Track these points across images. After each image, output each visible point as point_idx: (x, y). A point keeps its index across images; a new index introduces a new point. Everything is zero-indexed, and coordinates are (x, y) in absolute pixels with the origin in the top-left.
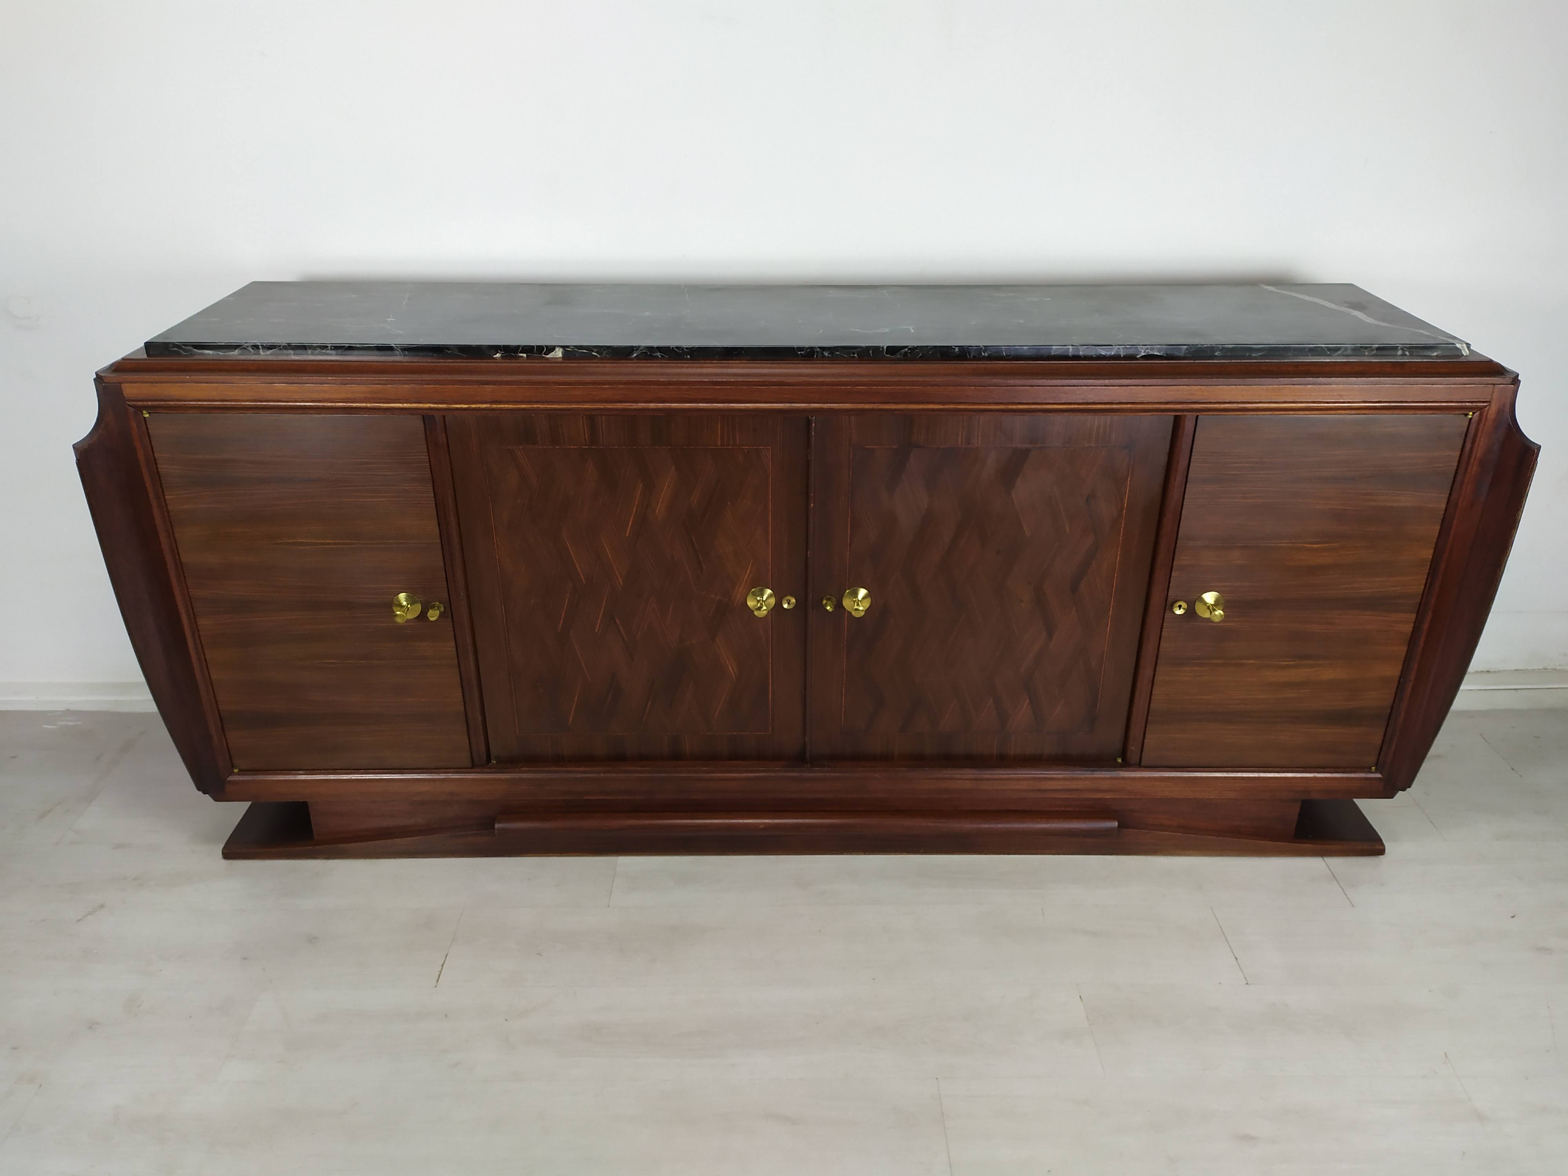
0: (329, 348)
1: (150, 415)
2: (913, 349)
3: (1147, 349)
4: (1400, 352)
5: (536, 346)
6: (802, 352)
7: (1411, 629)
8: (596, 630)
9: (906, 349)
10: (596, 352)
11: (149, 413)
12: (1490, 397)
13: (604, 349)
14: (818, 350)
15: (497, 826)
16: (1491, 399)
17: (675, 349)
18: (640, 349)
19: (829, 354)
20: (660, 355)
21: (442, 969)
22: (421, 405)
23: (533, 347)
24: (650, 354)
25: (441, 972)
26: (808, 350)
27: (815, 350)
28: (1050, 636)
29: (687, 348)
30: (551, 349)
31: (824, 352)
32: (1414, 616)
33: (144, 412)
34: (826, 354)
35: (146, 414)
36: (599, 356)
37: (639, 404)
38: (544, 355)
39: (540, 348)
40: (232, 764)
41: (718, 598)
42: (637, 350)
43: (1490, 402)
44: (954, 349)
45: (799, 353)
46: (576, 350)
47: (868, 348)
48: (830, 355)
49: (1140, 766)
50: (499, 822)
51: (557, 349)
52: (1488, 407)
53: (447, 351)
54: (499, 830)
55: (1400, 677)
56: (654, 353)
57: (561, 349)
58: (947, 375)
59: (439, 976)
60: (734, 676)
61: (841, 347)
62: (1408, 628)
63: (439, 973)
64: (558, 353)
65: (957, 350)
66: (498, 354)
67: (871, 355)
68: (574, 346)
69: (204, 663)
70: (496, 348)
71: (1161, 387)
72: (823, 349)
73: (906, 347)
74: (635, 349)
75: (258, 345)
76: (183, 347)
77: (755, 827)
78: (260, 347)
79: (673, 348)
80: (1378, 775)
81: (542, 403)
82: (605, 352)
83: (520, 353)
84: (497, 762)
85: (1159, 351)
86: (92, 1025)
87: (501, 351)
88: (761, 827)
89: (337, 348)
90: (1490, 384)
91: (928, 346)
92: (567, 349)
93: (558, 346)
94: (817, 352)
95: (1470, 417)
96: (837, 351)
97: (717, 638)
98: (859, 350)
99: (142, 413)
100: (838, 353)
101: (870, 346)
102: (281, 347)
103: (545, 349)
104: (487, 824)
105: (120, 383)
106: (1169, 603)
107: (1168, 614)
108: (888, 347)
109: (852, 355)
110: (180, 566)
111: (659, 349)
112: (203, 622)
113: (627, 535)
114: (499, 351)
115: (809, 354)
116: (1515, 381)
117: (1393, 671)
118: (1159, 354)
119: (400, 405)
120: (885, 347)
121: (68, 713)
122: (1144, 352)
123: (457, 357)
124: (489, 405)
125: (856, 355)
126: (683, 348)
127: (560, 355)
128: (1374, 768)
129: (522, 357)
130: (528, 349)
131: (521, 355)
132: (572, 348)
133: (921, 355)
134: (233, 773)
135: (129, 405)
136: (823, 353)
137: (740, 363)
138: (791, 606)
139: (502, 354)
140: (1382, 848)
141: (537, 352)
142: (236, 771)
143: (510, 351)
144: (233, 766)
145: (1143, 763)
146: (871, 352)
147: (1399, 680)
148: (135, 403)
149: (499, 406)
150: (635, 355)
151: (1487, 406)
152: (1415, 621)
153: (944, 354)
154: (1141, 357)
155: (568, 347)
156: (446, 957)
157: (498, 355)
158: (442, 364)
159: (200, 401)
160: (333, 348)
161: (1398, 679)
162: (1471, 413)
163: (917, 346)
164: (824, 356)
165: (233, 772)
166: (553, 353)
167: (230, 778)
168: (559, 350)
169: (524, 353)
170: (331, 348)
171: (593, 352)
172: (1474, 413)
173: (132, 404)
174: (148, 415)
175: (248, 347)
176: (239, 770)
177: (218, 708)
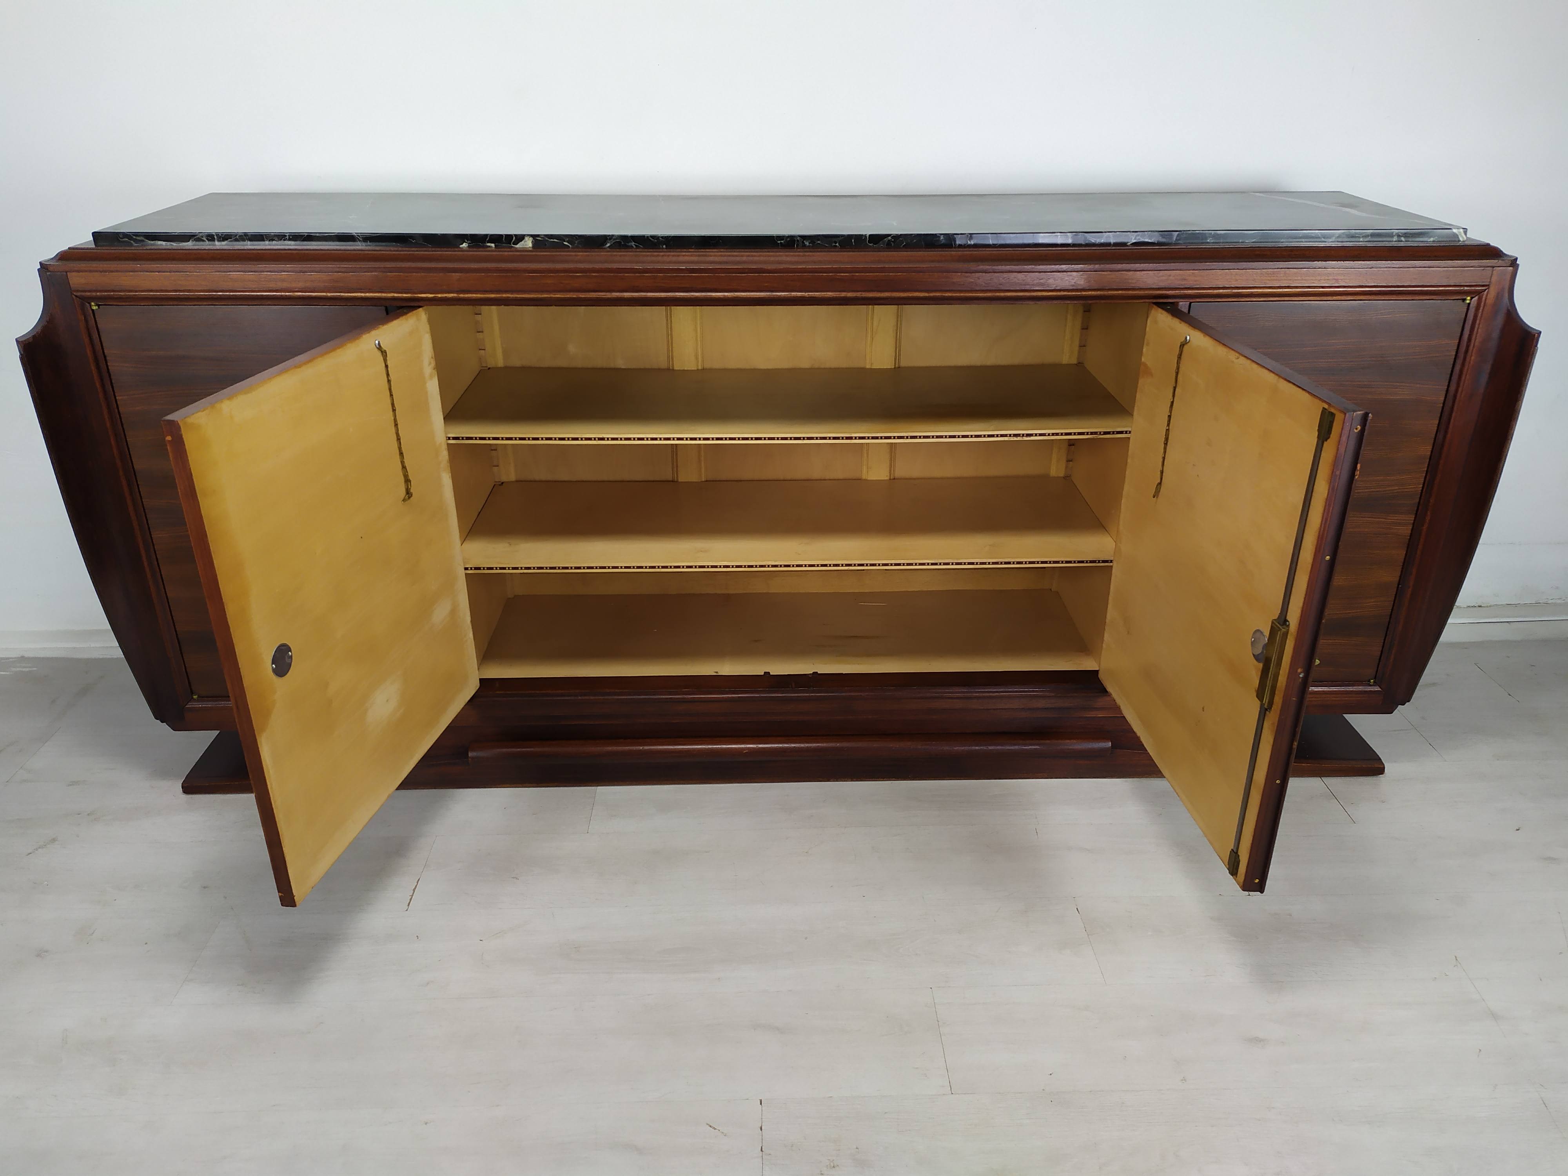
0: (287, 237)
1: (99, 308)
2: (897, 237)
3: (1138, 235)
4: (1395, 239)
5: (505, 235)
6: (782, 241)
7: (1409, 532)
9: (890, 238)
10: (567, 242)
11: (99, 306)
12: (1489, 280)
13: (576, 238)
14: (799, 238)
15: (470, 754)
16: (1490, 282)
17: (651, 239)
18: (614, 238)
19: (809, 243)
20: (635, 245)
21: (413, 893)
22: (384, 295)
23: (501, 236)
24: (624, 242)
25: (412, 896)
26: (789, 239)
27: (796, 239)
29: (662, 237)
30: (520, 238)
31: (805, 241)
32: (1412, 517)
33: (93, 304)
34: (807, 244)
35: (95, 306)
36: (570, 246)
37: (613, 294)
38: (513, 244)
39: (509, 237)
40: (191, 690)
42: (610, 239)
43: (1488, 285)
44: (939, 237)
45: (779, 242)
46: (547, 239)
47: (850, 237)
48: (811, 245)
50: (473, 751)
51: (526, 238)
52: (1487, 291)
53: (412, 240)
54: (472, 758)
55: (1399, 585)
56: (628, 243)
57: (531, 238)
58: (933, 261)
59: (411, 900)
61: (823, 236)
62: (1406, 531)
63: (410, 897)
64: (528, 243)
65: (942, 238)
67: (854, 244)
68: (544, 235)
70: (463, 237)
71: (1153, 272)
72: (804, 237)
73: (889, 235)
74: (608, 238)
75: (213, 235)
76: (134, 237)
77: (739, 752)
78: (215, 237)
79: (647, 237)
80: (1377, 689)
81: (512, 292)
82: (576, 242)
83: (488, 243)
85: (1150, 238)
86: (41, 953)
88: (745, 752)
89: (295, 237)
90: (1488, 267)
91: (912, 234)
92: (537, 238)
93: (528, 235)
94: (798, 240)
95: (1468, 302)
96: (819, 240)
98: (841, 238)
99: (91, 306)
100: (819, 242)
101: (852, 235)
102: (237, 237)
103: (514, 238)
104: (461, 753)
105: (66, 272)
108: (870, 235)
109: (834, 244)
110: (133, 474)
111: (634, 238)
112: (158, 535)
114: (466, 241)
115: (790, 243)
116: (1514, 263)
117: (1391, 576)
118: (1150, 241)
119: (363, 295)
120: (868, 235)
121: (23, 659)
122: (1135, 239)
123: (421, 246)
124: (455, 295)
125: (837, 244)
126: (659, 237)
127: (530, 245)
128: (1372, 681)
129: (489, 246)
130: (497, 239)
131: (489, 244)
132: (542, 237)
133: (905, 243)
134: (192, 700)
135: (76, 296)
136: (803, 242)
137: (718, 252)
139: (469, 243)
140: (1382, 766)
141: (506, 241)
142: (195, 697)
143: (477, 240)
144: (192, 693)
146: (853, 241)
147: (1398, 587)
148: (83, 294)
149: (466, 296)
150: (608, 245)
151: (1486, 289)
152: (1414, 523)
153: (928, 242)
154: (1131, 244)
155: (538, 236)
156: (418, 883)
157: (465, 245)
158: (406, 252)
159: (151, 291)
160: (291, 237)
161: (1396, 585)
162: (1469, 298)
163: (901, 235)
164: (804, 246)
165: (192, 698)
166: (523, 242)
167: (189, 705)
168: (529, 239)
169: (492, 243)
170: (289, 238)
171: (565, 241)
172: (1472, 298)
173: (79, 294)
174: (97, 307)
175: (202, 237)
176: (199, 696)
177: (175, 628)
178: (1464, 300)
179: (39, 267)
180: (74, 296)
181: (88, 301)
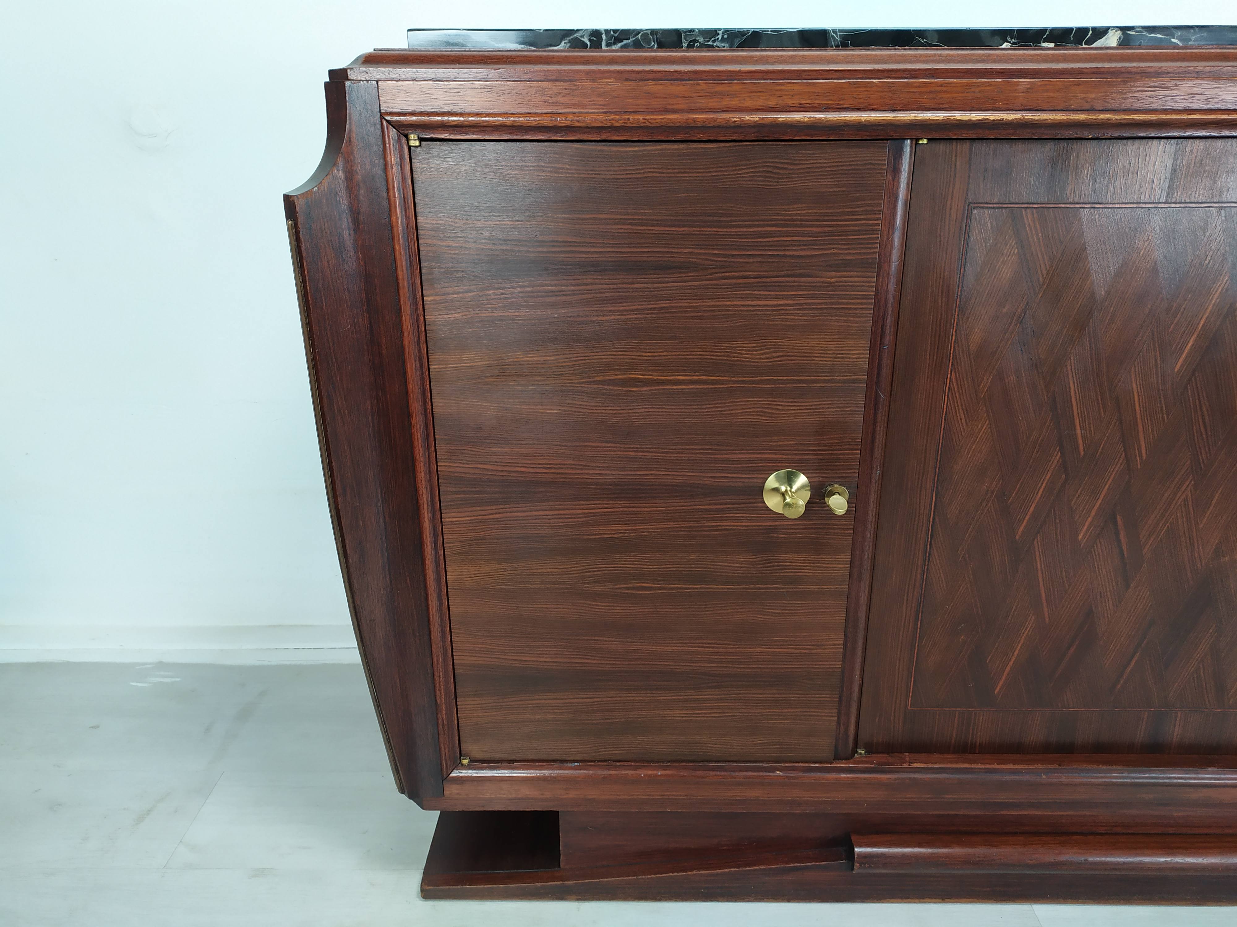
5: (1076, 28)
8: (1080, 537)
11: (421, 140)
15: (857, 851)
23: (1071, 29)
30: (1100, 32)
33: (412, 136)
35: (415, 140)
36: (1182, 44)
38: (1085, 44)
39: (1082, 32)
40: (461, 750)
46: (1143, 33)
50: (860, 846)
51: (1111, 33)
53: (920, 39)
57: (1119, 33)
64: (1112, 40)
66: (1006, 44)
68: (1143, 27)
69: (444, 588)
70: (1003, 34)
78: (603, 37)
82: (1194, 38)
83: (1043, 42)
84: (865, 752)
87: (1011, 39)
92: (1129, 33)
93: (1114, 27)
99: (408, 140)
102: (638, 37)
103: (1091, 32)
105: (378, 82)
110: (430, 418)
112: (450, 517)
113: (1176, 370)
114: (1009, 39)
121: (161, 666)
127: (1120, 42)
129: (1046, 48)
131: (1046, 44)
132: (1138, 29)
134: (458, 765)
135: (387, 121)
139: (1014, 43)
141: (1075, 38)
142: (466, 762)
143: (1027, 39)
144: (462, 756)
148: (398, 118)
155: (1131, 28)
157: (1005, 46)
165: (461, 763)
166: (1104, 38)
167: (455, 773)
168: (1114, 34)
169: (1051, 42)
170: (723, 36)
171: (1174, 38)
173: (396, 118)
174: (417, 143)
175: (582, 36)
176: (471, 761)
177: (453, 660)
179: (328, 80)
180: (385, 123)
181: (406, 132)
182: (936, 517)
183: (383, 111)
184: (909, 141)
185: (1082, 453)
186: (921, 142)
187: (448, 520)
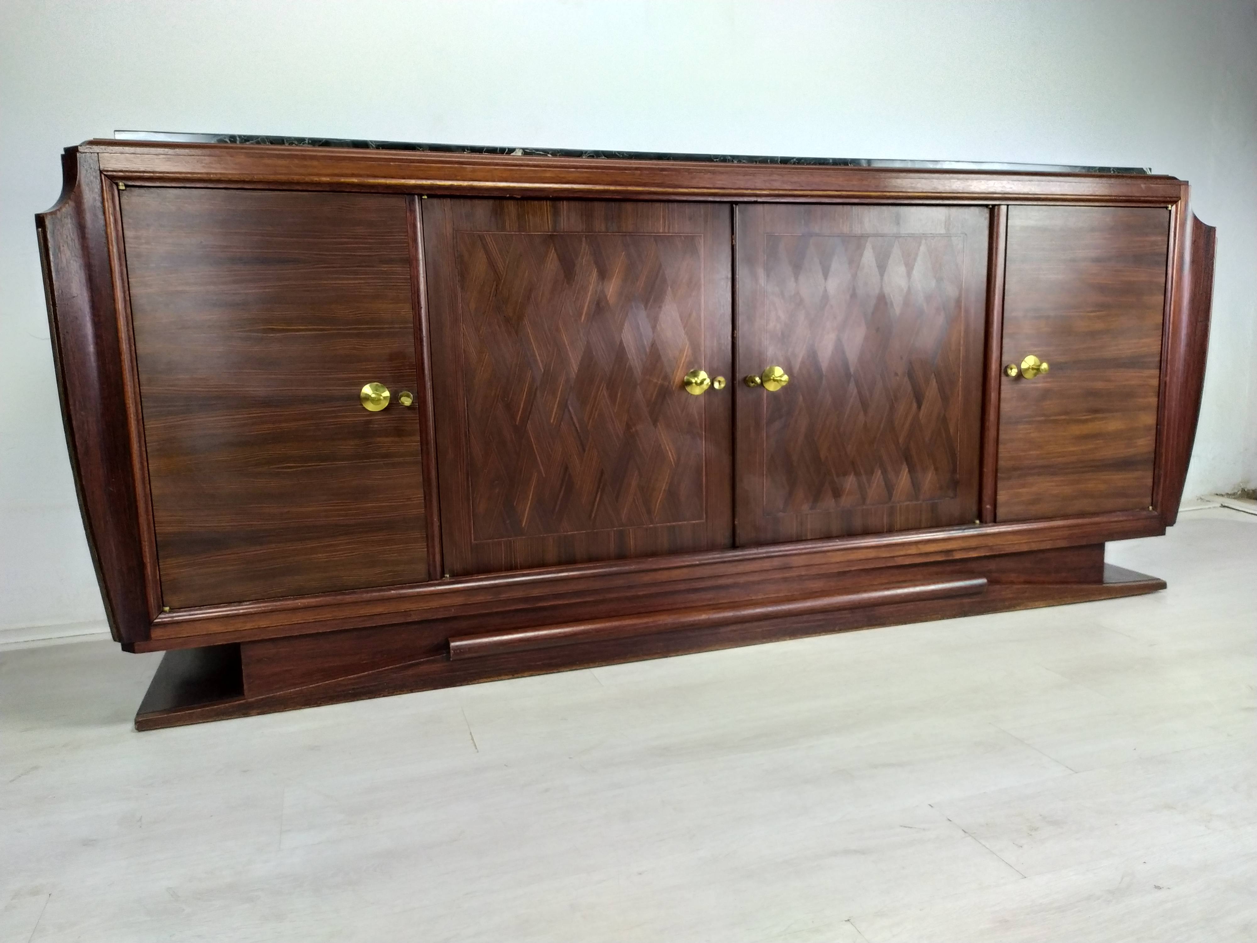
5: (499, 147)
6: (718, 160)
7: (1158, 383)
8: (552, 421)
11: (126, 186)
13: (558, 151)
15: (453, 644)
16: (1180, 196)
17: (617, 154)
20: (604, 159)
23: (496, 148)
24: (597, 156)
28: (919, 407)
30: (511, 150)
32: (1158, 371)
33: (121, 184)
35: (122, 186)
36: (554, 157)
38: (506, 155)
39: (503, 149)
40: (163, 603)
41: (659, 383)
45: (715, 160)
49: (995, 521)
50: (453, 641)
51: (517, 150)
53: (419, 148)
54: (454, 648)
55: (1157, 425)
56: (600, 156)
57: (521, 150)
60: (673, 463)
61: (746, 156)
62: (1155, 382)
64: (519, 153)
67: (769, 164)
68: (531, 149)
69: (147, 475)
70: (463, 148)
73: (794, 158)
74: (584, 152)
75: (236, 137)
78: (238, 139)
79: (613, 152)
80: (1155, 513)
82: (558, 155)
83: (485, 153)
84: (450, 576)
87: (468, 150)
89: (314, 142)
92: (526, 151)
93: (518, 148)
94: (729, 159)
95: (1170, 209)
96: (744, 160)
97: (658, 424)
98: (759, 159)
99: (118, 186)
101: (768, 156)
102: (259, 139)
103: (507, 150)
105: (98, 153)
106: (1003, 368)
107: (1004, 378)
108: (781, 158)
110: (135, 357)
111: (604, 154)
112: (150, 424)
113: (583, 319)
114: (466, 150)
115: (723, 160)
120: (779, 157)
127: (522, 154)
128: (1151, 507)
130: (492, 151)
134: (163, 612)
138: (723, 385)
139: (469, 152)
140: (1164, 583)
141: (501, 151)
142: (167, 609)
143: (476, 150)
144: (164, 606)
145: (998, 520)
147: (1157, 427)
148: (113, 173)
150: (583, 158)
151: (1179, 201)
152: (1159, 376)
155: (527, 149)
157: (465, 153)
160: (310, 142)
161: (1155, 427)
165: (163, 610)
166: (514, 153)
167: (160, 618)
168: (519, 151)
169: (488, 153)
170: (308, 141)
171: (548, 155)
172: (1172, 206)
173: (109, 173)
174: (124, 188)
175: (225, 138)
176: (171, 608)
177: (155, 530)
178: (1167, 208)
179: (63, 153)
180: (103, 176)
181: (116, 181)
182: (469, 413)
183: (101, 169)
184: (416, 197)
185: (543, 370)
186: (423, 197)
187: (148, 426)
